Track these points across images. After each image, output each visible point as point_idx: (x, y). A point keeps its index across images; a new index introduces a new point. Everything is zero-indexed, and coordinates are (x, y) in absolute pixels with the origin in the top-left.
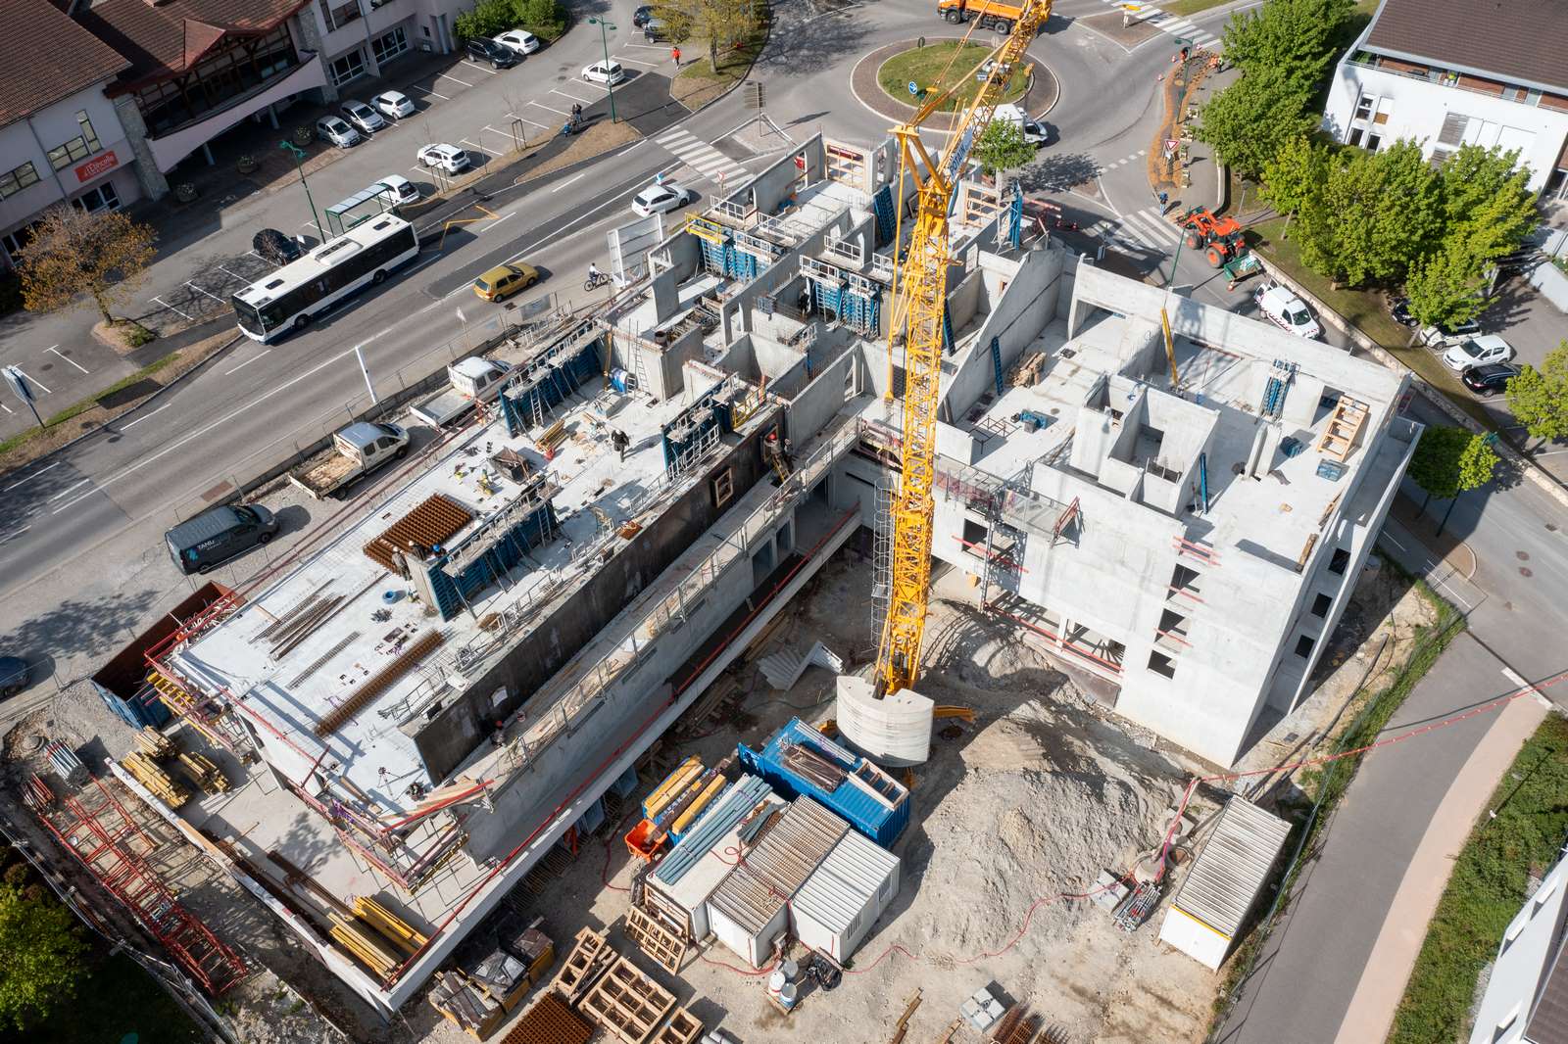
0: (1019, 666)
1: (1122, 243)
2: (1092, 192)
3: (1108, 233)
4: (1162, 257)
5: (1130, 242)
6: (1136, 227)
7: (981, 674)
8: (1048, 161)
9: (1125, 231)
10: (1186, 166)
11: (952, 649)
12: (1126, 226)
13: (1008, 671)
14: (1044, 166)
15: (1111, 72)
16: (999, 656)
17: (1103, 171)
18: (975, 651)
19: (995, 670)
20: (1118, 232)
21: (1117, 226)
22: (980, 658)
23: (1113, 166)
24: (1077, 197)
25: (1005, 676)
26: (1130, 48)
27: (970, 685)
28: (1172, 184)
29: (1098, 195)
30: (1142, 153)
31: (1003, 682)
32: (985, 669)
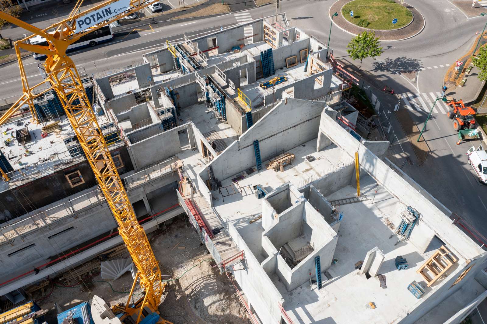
0: (227, 312)
1: (413, 106)
2: (410, 78)
3: (409, 99)
4: (431, 118)
5: (417, 106)
6: (424, 99)
7: (204, 310)
8: (399, 58)
9: (418, 100)
10: (467, 76)
11: (198, 290)
12: (420, 98)
13: (219, 314)
14: (395, 60)
15: (454, 25)
16: (217, 304)
17: (423, 69)
18: (206, 296)
19: (212, 311)
20: (414, 100)
21: (415, 96)
22: (207, 301)
23: (430, 68)
24: (402, 79)
25: (216, 316)
26: (469, 17)
27: (197, 313)
28: (455, 83)
29: (414, 80)
30: (448, 65)
31: (213, 319)
32: (207, 308)
